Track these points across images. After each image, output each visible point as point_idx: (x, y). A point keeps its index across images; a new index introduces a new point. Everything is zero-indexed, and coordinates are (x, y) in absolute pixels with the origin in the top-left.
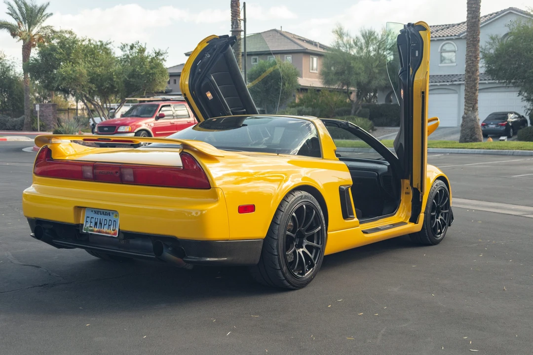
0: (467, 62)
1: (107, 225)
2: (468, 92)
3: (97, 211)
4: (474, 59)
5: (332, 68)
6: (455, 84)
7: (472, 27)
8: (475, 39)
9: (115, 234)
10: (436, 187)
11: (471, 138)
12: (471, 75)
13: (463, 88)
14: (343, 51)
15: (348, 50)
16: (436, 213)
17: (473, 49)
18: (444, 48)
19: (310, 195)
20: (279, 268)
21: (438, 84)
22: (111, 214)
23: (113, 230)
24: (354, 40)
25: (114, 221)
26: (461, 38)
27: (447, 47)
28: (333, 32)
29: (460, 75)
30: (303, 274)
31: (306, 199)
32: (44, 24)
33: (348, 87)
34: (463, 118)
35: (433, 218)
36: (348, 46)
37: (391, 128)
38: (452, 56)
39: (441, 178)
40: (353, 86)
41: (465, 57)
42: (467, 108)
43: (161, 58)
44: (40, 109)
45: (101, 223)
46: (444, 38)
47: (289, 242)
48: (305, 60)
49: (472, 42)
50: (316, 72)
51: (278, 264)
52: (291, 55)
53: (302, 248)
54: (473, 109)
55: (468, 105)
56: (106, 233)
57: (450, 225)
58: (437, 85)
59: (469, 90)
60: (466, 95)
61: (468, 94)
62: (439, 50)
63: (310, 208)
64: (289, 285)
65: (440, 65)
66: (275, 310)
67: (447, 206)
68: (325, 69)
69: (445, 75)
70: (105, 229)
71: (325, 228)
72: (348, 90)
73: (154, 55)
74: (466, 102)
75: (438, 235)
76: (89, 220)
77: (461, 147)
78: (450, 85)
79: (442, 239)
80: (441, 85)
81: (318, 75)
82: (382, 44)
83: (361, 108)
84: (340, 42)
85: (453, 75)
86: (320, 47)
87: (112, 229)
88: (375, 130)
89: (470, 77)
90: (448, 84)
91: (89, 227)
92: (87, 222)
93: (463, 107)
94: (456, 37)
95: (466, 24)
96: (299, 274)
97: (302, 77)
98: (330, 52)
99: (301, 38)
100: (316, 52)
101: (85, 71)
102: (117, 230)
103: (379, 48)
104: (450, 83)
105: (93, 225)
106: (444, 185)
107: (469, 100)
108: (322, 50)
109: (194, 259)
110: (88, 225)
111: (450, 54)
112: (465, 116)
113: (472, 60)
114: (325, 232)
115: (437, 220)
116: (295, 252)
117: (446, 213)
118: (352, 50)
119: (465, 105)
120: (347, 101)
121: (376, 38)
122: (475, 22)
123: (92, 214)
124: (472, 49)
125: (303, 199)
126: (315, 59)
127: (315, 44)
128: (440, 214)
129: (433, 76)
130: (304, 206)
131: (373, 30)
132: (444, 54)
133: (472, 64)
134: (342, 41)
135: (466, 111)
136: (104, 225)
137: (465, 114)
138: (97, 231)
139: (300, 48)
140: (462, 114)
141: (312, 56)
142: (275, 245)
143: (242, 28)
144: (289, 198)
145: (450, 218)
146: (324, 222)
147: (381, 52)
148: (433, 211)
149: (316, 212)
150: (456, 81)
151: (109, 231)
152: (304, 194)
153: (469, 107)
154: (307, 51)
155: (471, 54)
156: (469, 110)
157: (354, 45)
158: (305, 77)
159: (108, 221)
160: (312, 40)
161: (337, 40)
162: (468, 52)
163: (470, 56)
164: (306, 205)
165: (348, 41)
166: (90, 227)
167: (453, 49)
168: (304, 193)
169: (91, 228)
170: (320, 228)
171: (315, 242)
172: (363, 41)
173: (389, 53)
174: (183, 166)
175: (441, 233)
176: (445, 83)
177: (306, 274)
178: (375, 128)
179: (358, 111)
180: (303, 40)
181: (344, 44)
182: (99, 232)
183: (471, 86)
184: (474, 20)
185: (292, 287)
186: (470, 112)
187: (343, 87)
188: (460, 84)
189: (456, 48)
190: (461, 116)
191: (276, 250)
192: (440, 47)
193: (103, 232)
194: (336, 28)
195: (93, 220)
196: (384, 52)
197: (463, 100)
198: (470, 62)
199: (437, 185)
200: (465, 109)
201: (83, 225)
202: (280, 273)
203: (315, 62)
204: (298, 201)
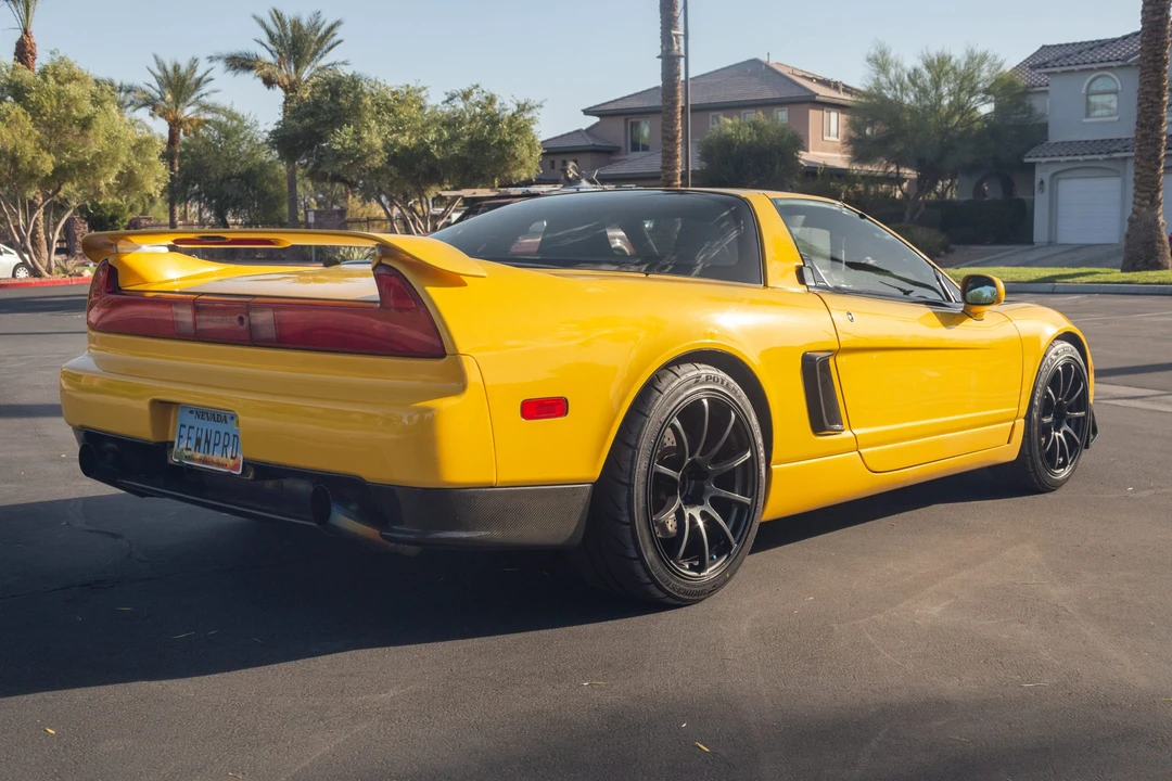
0: (1140, 105)
1: (221, 445)
2: (1142, 167)
3: (202, 413)
4: (1156, 100)
5: (868, 131)
6: (1115, 159)
7: (1153, 31)
8: (1158, 58)
9: (236, 467)
10: (1054, 357)
11: (1146, 262)
12: (1148, 131)
13: (1130, 164)
14: (889, 96)
15: (899, 94)
16: (1054, 417)
17: (1154, 79)
18: (1094, 87)
19: (722, 375)
20: (635, 555)
21: (1080, 158)
22: (228, 419)
23: (232, 458)
24: (909, 76)
25: (235, 436)
26: (1129, 66)
27: (1099, 85)
28: (869, 60)
29: (1127, 139)
30: (700, 569)
31: (710, 383)
32: (323, 62)
33: (898, 168)
34: (1131, 221)
35: (1046, 431)
36: (898, 86)
37: (983, 248)
38: (1112, 100)
39: (1068, 337)
40: (910, 166)
41: (1137, 95)
42: (1138, 200)
43: (528, 116)
44: (316, 221)
45: (207, 442)
46: (1094, 66)
47: (661, 491)
48: (814, 115)
49: (1152, 64)
50: (835, 139)
51: (632, 546)
52: (787, 109)
53: (702, 503)
54: (1151, 201)
55: (1142, 195)
56: (218, 464)
57: (1087, 447)
58: (1078, 161)
59: (1143, 164)
60: (1136, 174)
61: (1141, 171)
62: (1084, 92)
63: (721, 407)
64: (661, 595)
65: (1085, 120)
66: (609, 665)
67: (1082, 403)
68: (854, 134)
69: (1095, 141)
70: (217, 456)
71: (762, 455)
72: (898, 173)
73: (515, 109)
74: (1136, 187)
75: (1059, 468)
76: (184, 431)
77: (1125, 280)
78: (1106, 159)
79: (1066, 480)
80: (1086, 160)
81: (839, 145)
82: (966, 82)
83: (923, 208)
84: (883, 79)
85: (1111, 140)
86: (844, 90)
87: (229, 456)
88: (952, 251)
89: (1145, 136)
90: (1100, 157)
91: (185, 451)
92: (181, 437)
93: (1130, 199)
94: (1119, 63)
95: (1139, 37)
96: (692, 568)
97: (807, 151)
98: (863, 100)
99: (808, 76)
100: (836, 101)
101: (378, 142)
102: (241, 458)
103: (961, 90)
104: (1105, 156)
105: (192, 445)
106: (1076, 354)
107: (1143, 184)
108: (848, 97)
109: (408, 533)
110: (183, 446)
111: (1107, 98)
112: (1135, 216)
113: (1152, 102)
114: (763, 466)
115: (1057, 434)
116: (680, 514)
117: (1078, 418)
118: (907, 95)
119: (1135, 195)
120: (897, 196)
121: (954, 68)
122: (1160, 21)
123: (190, 420)
124: (1151, 79)
125: (702, 383)
126: (834, 115)
127: (835, 86)
128: (1065, 421)
129: (1070, 142)
130: (705, 402)
131: (947, 54)
132: (1093, 99)
133: (1150, 109)
134: (887, 76)
135: (1136, 207)
136: (215, 445)
137: (1135, 212)
138: (201, 461)
139: (803, 94)
140: (1129, 213)
141: (828, 109)
142: (624, 499)
143: (682, 52)
144: (664, 382)
145: (1085, 430)
146: (760, 440)
147: (964, 96)
148: (1045, 414)
149: (737, 416)
150: (1117, 151)
151: (223, 460)
152: (703, 371)
153: (1143, 199)
154: (817, 98)
155: (1148, 89)
156: (1143, 206)
157: (910, 84)
158: (813, 150)
159: (222, 435)
160: (829, 78)
161: (876, 76)
162: (1143, 84)
163: (1147, 93)
164: (708, 399)
165: (898, 78)
166: (188, 449)
167: (1112, 86)
168: (706, 370)
169: (188, 453)
170: (749, 454)
171: (737, 490)
172: (927, 75)
173: (983, 99)
174: (381, 302)
175: (1064, 465)
176: (1095, 155)
177: (709, 570)
178: (952, 247)
179: (917, 216)
180: (811, 79)
181: (891, 83)
182: (204, 461)
183: (1148, 154)
184: (1157, 18)
185: (670, 600)
186: (1145, 209)
187: (887, 167)
188: (1126, 158)
189: (1119, 86)
190: (1127, 218)
191: (625, 512)
192: (1086, 84)
193: (212, 463)
194: (873, 52)
195: (193, 434)
196: (969, 98)
197: (1131, 186)
198: (1146, 105)
199: (1057, 354)
200: (1134, 203)
201: (173, 443)
202: (638, 567)
203: (835, 120)
204: (688, 388)
